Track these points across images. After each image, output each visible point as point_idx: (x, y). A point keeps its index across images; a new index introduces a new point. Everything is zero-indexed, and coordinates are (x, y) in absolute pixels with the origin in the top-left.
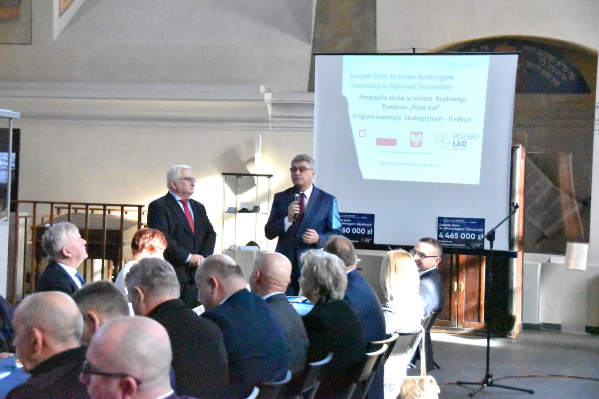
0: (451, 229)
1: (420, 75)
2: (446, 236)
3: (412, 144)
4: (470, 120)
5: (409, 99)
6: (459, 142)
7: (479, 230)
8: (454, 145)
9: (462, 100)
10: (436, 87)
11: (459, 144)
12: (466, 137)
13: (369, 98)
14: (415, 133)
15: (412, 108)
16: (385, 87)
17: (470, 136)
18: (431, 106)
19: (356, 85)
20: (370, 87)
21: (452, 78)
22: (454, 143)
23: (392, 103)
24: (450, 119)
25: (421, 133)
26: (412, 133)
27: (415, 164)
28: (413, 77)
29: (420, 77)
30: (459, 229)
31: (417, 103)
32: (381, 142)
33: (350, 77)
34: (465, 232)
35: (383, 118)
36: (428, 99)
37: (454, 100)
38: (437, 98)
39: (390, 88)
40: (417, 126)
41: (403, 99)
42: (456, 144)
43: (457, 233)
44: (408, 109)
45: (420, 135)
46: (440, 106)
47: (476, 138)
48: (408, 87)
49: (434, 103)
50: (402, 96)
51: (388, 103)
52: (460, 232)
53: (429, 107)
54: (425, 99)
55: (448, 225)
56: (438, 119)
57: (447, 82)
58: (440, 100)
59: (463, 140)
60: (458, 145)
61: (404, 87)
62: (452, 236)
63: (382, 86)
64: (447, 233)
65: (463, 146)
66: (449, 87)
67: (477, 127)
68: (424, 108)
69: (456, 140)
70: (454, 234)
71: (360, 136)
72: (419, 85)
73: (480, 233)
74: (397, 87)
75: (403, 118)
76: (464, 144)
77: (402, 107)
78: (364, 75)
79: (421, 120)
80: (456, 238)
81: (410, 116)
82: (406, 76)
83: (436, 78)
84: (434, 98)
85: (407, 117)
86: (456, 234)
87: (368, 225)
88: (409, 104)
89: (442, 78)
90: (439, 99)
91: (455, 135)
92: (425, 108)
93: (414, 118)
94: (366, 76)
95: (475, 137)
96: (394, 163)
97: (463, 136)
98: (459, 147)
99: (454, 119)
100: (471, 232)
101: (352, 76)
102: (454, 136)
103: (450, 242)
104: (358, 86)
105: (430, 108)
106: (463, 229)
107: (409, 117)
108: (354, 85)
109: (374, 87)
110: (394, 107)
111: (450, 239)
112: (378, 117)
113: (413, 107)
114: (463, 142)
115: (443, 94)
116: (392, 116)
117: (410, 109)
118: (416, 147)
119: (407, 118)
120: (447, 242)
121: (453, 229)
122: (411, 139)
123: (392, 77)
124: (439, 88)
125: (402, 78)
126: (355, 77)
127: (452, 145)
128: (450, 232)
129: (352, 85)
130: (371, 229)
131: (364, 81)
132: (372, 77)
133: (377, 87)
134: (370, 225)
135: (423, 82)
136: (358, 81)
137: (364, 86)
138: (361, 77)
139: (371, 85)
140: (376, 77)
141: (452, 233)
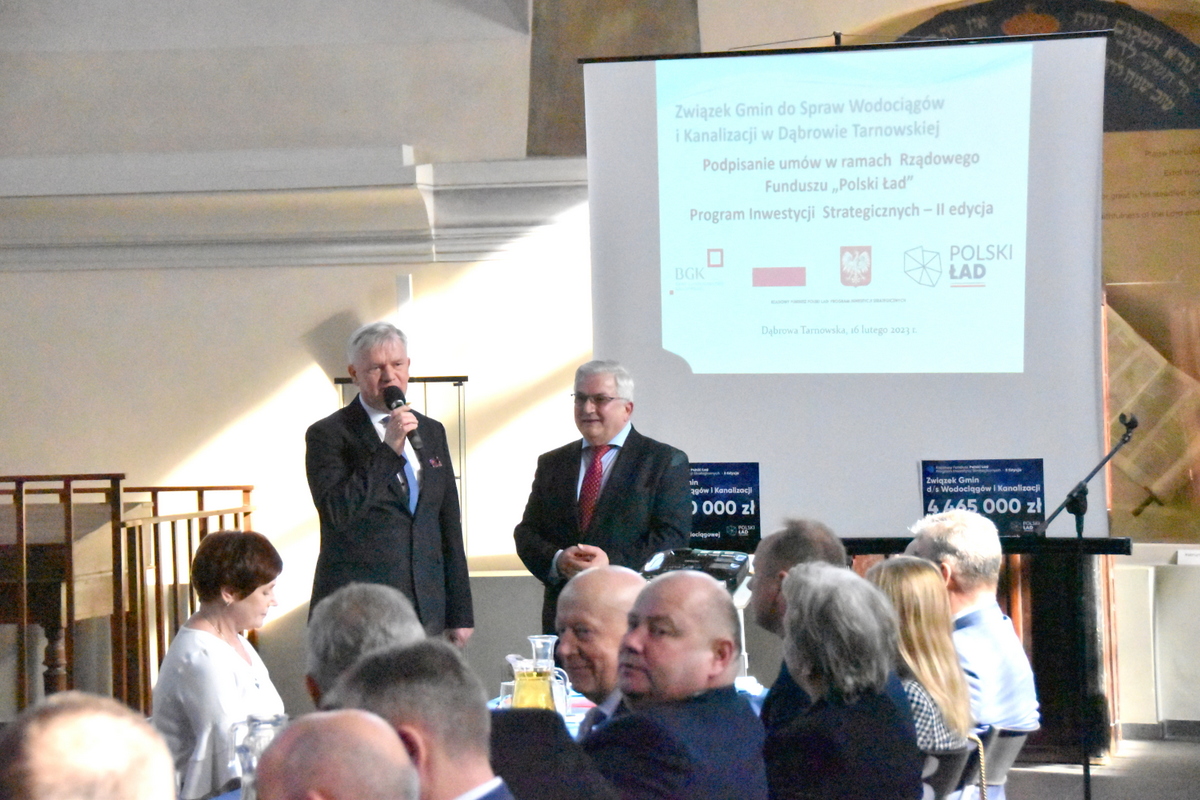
0: (957, 489)
1: (857, 102)
3: (845, 279)
4: (990, 210)
5: (831, 164)
6: (966, 267)
7: (1029, 489)
8: (953, 277)
9: (968, 160)
10: (900, 131)
11: (965, 272)
12: (984, 254)
13: (728, 166)
14: (851, 249)
15: (841, 186)
16: (768, 136)
17: (995, 250)
18: (889, 179)
19: (692, 136)
20: (729, 139)
21: (939, 104)
22: (952, 270)
23: (789, 175)
24: (940, 209)
25: (868, 249)
26: (844, 250)
27: (855, 330)
28: (839, 109)
29: (857, 106)
30: (978, 490)
31: (851, 174)
32: (765, 277)
33: (678, 116)
34: (994, 494)
35: (767, 215)
36: (881, 162)
37: (948, 160)
38: (903, 159)
39: (781, 138)
40: (856, 232)
41: (816, 164)
42: (957, 273)
43: (975, 500)
44: (830, 188)
45: (865, 254)
46: (911, 178)
47: (1008, 256)
48: (828, 134)
49: (896, 172)
50: (812, 157)
51: (778, 176)
52: (980, 496)
53: (885, 182)
54: (874, 162)
55: (950, 481)
56: (909, 211)
57: (929, 117)
58: (911, 164)
59: (975, 261)
60: (962, 275)
61: (817, 134)
63: (760, 136)
64: (949, 501)
65: (976, 276)
66: (933, 130)
67: (1011, 226)
68: (870, 185)
69: (959, 262)
70: (965, 502)
71: (709, 265)
72: (856, 126)
73: (1032, 497)
74: (796, 135)
75: (819, 213)
76: (980, 271)
77: (813, 186)
78: (712, 109)
79: (866, 217)
81: (836, 208)
82: (820, 106)
83: (898, 106)
84: (896, 160)
85: (829, 210)
86: (970, 501)
87: (742, 491)
88: (832, 177)
89: (913, 107)
90: (909, 160)
91: (955, 250)
92: (874, 185)
93: (848, 212)
94: (718, 111)
95: (1007, 252)
96: (800, 331)
97: (976, 252)
98: (965, 279)
99: (951, 210)
100: (1009, 496)
101: (682, 113)
102: (952, 254)
104: (698, 138)
105: (888, 185)
106: (989, 489)
107: (833, 210)
108: (687, 135)
109: (739, 136)
110: (795, 186)
112: (754, 214)
113: (843, 183)
114: (976, 266)
115: (918, 146)
116: (790, 211)
117: (835, 190)
118: (856, 285)
119: (830, 213)
121: (962, 490)
122: (842, 269)
123: (785, 109)
124: (907, 131)
125: (810, 110)
126: (689, 114)
127: (949, 276)
128: (955, 496)
129: (682, 137)
130: (752, 502)
131: (713, 125)
132: (733, 111)
133: (747, 136)
134: (749, 491)
135: (866, 119)
136: (697, 125)
137: (715, 137)
138: (705, 114)
139: (731, 133)
140: (743, 111)
141: (962, 501)
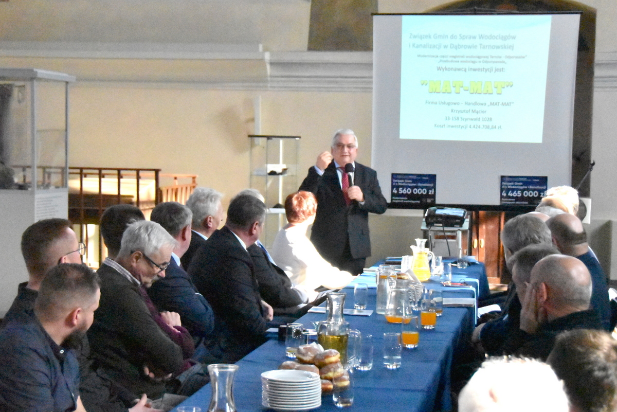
0: (514, 187)
1: (482, 35)
2: (509, 194)
7: (541, 187)
10: (498, 47)
16: (445, 47)
19: (415, 46)
20: (430, 48)
21: (514, 38)
28: (474, 38)
29: (481, 37)
30: (522, 188)
33: (410, 38)
34: (528, 190)
39: (451, 48)
43: (520, 192)
48: (470, 47)
52: (523, 191)
55: (511, 184)
57: (509, 42)
61: (465, 47)
62: (515, 194)
63: (442, 46)
64: (510, 192)
66: (511, 47)
70: (517, 192)
72: (481, 44)
73: (542, 191)
74: (457, 47)
78: (424, 35)
80: (518, 196)
82: (467, 36)
83: (498, 38)
87: (429, 185)
89: (504, 38)
94: (426, 36)
100: (534, 190)
101: (412, 36)
103: (512, 200)
104: (418, 47)
106: (526, 187)
108: (414, 45)
109: (434, 46)
111: (513, 197)
120: (510, 200)
121: (516, 187)
123: (453, 37)
124: (501, 48)
125: (463, 37)
126: (415, 37)
128: (513, 190)
129: (411, 45)
130: (433, 190)
131: (424, 42)
132: (432, 37)
133: (438, 47)
134: (432, 185)
135: (486, 42)
136: (418, 41)
137: (424, 46)
138: (421, 37)
139: (431, 45)
140: (436, 37)
141: (515, 191)
